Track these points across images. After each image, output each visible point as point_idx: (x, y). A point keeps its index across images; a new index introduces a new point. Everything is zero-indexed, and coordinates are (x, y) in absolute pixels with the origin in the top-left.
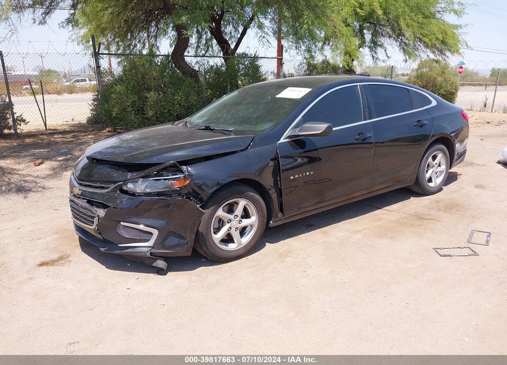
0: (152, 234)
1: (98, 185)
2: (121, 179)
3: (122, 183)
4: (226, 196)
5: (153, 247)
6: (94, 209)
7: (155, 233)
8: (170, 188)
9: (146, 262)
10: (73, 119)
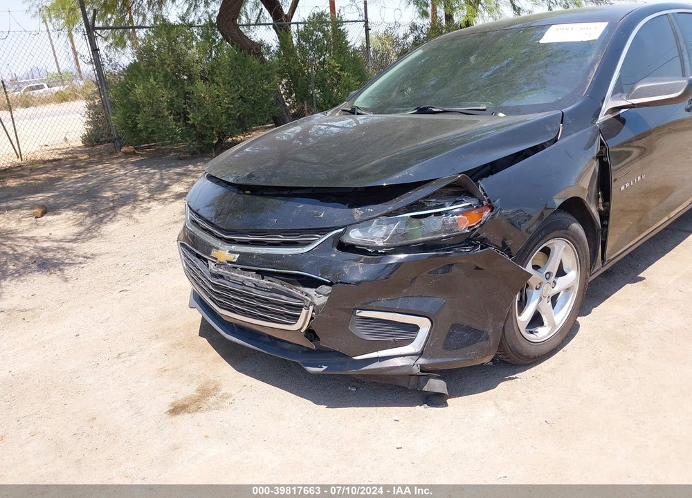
0: (415, 328)
1: (282, 238)
2: (339, 222)
3: (342, 230)
4: (540, 236)
5: (420, 354)
6: (299, 291)
7: (424, 325)
8: (451, 231)
9: (403, 383)
10: (66, 139)
